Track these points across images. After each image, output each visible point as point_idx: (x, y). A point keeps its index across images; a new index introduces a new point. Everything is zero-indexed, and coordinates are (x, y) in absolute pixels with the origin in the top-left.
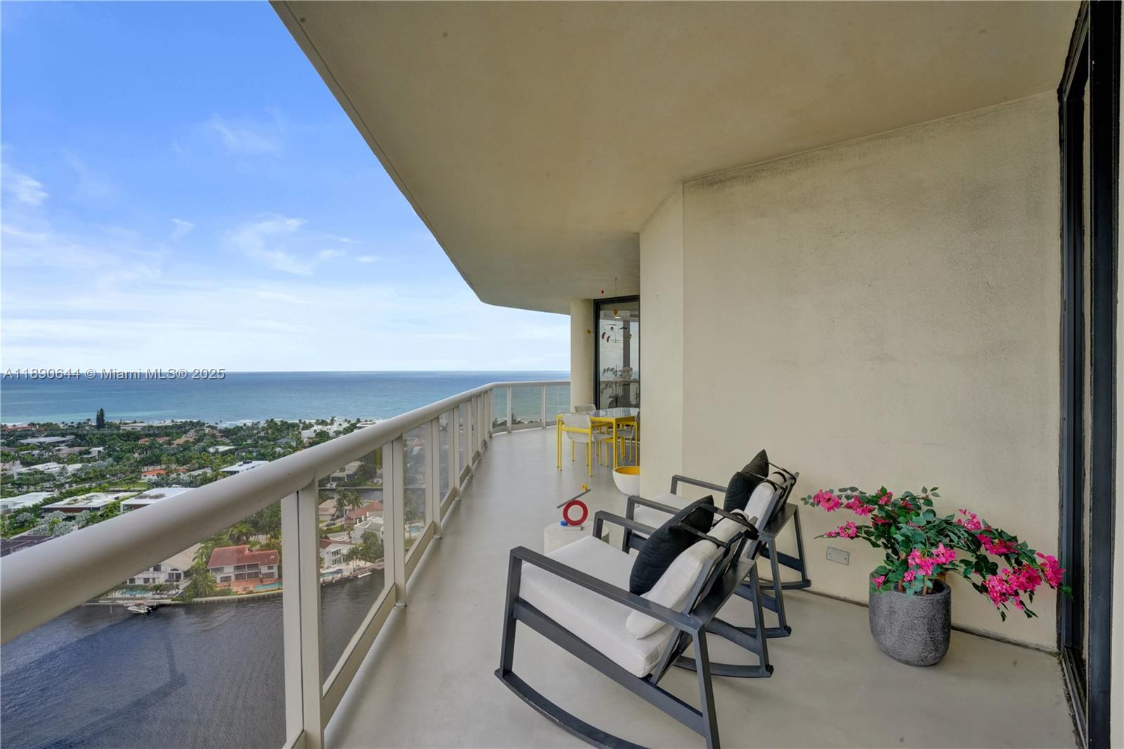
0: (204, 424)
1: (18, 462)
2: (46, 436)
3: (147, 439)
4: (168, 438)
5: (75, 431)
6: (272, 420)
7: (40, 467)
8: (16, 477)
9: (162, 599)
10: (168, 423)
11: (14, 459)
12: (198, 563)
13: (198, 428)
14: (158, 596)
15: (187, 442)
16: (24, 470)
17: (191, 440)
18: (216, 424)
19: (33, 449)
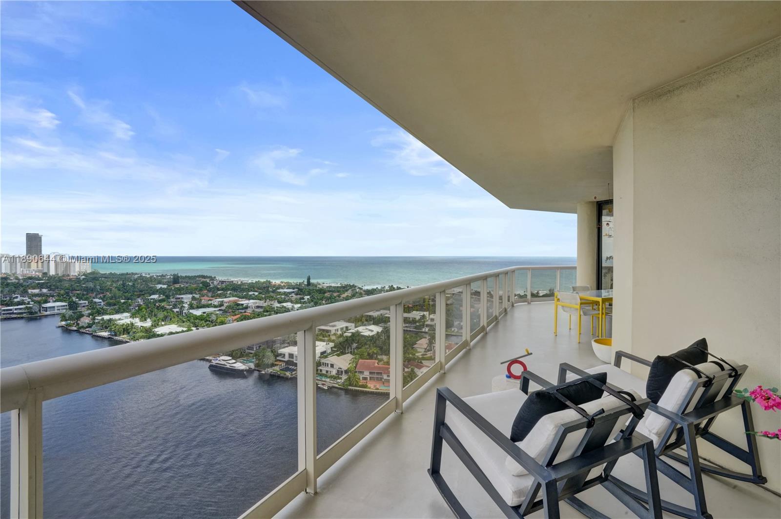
0: (356, 286)
1: (276, 301)
2: (287, 289)
3: (329, 293)
4: (338, 293)
5: (298, 287)
6: (392, 286)
7: (285, 304)
8: (276, 308)
9: (334, 383)
10: (339, 285)
11: (275, 299)
12: (351, 367)
13: (353, 289)
14: (332, 382)
15: (347, 296)
16: (278, 305)
17: (350, 295)
18: (362, 286)
19: (282, 295)
